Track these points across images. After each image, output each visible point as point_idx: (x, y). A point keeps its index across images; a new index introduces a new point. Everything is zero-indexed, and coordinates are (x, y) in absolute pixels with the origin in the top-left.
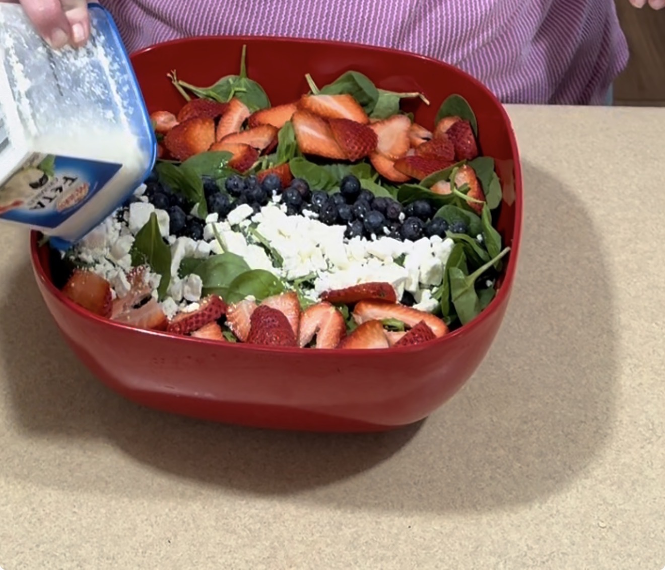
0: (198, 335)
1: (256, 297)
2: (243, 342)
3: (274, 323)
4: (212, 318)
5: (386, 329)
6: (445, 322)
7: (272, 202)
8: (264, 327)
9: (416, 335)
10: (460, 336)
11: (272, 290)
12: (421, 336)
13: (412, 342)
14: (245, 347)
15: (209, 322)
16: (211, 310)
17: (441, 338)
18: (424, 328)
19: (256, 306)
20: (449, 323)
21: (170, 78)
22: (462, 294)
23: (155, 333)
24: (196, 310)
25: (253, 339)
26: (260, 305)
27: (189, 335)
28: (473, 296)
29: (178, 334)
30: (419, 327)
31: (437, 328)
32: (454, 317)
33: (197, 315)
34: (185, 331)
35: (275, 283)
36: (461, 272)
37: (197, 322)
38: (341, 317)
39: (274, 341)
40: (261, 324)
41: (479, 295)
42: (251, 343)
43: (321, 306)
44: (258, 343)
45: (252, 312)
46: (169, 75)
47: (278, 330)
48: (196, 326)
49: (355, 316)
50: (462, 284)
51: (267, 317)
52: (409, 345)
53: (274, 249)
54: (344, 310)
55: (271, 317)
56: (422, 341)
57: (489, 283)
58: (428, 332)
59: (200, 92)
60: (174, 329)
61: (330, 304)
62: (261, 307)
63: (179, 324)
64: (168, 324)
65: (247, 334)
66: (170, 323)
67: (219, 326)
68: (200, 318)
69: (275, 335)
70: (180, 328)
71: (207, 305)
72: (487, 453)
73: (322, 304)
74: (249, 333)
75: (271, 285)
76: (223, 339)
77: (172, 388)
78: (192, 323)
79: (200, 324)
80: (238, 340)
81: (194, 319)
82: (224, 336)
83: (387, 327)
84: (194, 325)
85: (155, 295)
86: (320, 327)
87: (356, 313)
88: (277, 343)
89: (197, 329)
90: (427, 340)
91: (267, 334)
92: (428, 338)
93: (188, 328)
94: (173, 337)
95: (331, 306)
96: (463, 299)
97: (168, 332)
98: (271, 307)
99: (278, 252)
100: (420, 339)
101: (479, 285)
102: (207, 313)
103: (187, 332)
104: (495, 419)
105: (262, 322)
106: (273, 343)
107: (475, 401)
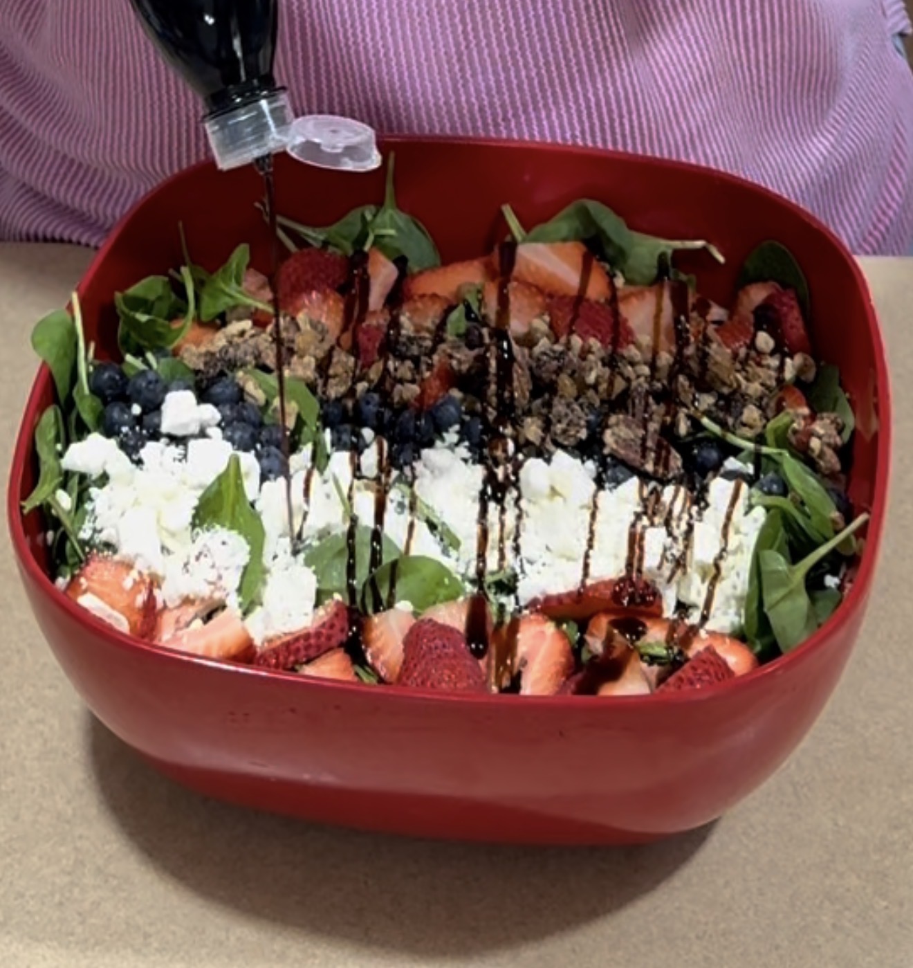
0: (309, 670)
1: (413, 603)
2: (390, 684)
3: (446, 650)
4: (334, 642)
5: (645, 661)
6: (751, 648)
7: (443, 440)
8: (428, 657)
9: (700, 671)
10: (780, 672)
11: (442, 592)
12: (707, 672)
13: (691, 683)
14: (391, 692)
15: (330, 649)
16: (332, 626)
17: (743, 676)
18: (712, 658)
19: (414, 621)
20: (758, 648)
21: (258, 210)
22: (784, 598)
23: (232, 668)
24: (305, 628)
25: (408, 678)
26: (421, 618)
27: (293, 670)
28: (803, 600)
29: (273, 669)
30: (704, 657)
31: (737, 659)
32: (767, 640)
33: (307, 636)
34: (286, 664)
35: (446, 581)
36: (782, 559)
37: (307, 647)
38: (566, 641)
39: (446, 682)
40: (422, 652)
41: (813, 600)
42: (405, 685)
43: (531, 621)
44: (417, 685)
45: (406, 631)
46: (257, 205)
47: (454, 662)
48: (306, 656)
49: (588, 638)
50: (783, 581)
51: (434, 639)
52: (686, 687)
53: (443, 524)
54: (570, 629)
55: (441, 639)
56: (711, 683)
57: (831, 581)
58: (719, 666)
59: (314, 235)
60: (265, 660)
61: (546, 617)
62: (422, 621)
63: (276, 652)
64: (255, 652)
65: (398, 669)
66: (258, 650)
67: (348, 657)
68: (312, 641)
69: (447, 672)
70: (277, 658)
71: (325, 619)
72: (828, 882)
73: (532, 617)
74: (401, 668)
75: (440, 584)
76: (356, 679)
77: (263, 765)
78: (298, 650)
79: (312, 653)
80: (381, 681)
81: (302, 641)
82: (357, 674)
83: (646, 658)
84: (303, 653)
85: (233, 601)
86: (527, 658)
87: (592, 635)
88: (452, 685)
89: (309, 661)
90: (719, 680)
91: (433, 671)
92: (720, 676)
93: (292, 658)
94: (263, 674)
95: (546, 621)
96: (786, 606)
97: (255, 666)
98: (441, 621)
99: (453, 530)
100: (706, 678)
101: (814, 583)
102: (324, 631)
103: (290, 666)
104: (841, 822)
105: (424, 647)
106: (444, 685)
107: (805, 789)
